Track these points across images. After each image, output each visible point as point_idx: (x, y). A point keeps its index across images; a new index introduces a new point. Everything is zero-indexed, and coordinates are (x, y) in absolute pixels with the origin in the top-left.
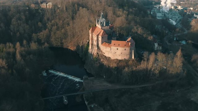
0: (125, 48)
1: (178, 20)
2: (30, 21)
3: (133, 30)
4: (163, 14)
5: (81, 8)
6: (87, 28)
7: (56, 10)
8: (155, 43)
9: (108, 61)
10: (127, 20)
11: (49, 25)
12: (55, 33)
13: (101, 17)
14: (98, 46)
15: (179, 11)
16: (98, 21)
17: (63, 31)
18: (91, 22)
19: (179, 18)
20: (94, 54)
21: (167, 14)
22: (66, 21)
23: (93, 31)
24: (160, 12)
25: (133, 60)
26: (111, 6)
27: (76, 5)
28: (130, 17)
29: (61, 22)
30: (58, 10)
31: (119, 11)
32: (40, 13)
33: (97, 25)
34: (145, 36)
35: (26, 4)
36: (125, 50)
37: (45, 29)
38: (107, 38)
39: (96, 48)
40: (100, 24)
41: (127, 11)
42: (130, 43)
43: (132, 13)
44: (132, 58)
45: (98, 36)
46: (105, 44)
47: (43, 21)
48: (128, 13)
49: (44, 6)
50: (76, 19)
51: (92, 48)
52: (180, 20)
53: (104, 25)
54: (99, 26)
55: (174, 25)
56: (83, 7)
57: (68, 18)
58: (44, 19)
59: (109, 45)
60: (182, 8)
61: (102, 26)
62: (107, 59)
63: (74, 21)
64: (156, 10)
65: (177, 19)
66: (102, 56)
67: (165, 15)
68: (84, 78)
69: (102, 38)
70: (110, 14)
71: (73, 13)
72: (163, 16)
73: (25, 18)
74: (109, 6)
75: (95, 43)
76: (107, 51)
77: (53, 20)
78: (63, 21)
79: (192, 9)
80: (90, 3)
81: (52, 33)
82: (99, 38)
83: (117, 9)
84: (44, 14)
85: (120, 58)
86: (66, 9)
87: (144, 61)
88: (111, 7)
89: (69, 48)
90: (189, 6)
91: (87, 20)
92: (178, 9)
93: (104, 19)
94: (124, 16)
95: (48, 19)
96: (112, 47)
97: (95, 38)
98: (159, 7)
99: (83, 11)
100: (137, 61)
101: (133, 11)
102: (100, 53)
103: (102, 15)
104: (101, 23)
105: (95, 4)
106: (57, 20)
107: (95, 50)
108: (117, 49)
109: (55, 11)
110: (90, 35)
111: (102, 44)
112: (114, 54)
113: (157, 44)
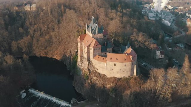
0: (125, 63)
1: (171, 21)
2: (9, 26)
3: (131, 37)
4: (156, 14)
5: (67, 10)
6: (75, 35)
7: (39, 12)
8: (157, 51)
9: (102, 80)
10: (122, 23)
11: (31, 30)
12: (38, 40)
13: (92, 22)
14: (89, 60)
15: (169, 10)
16: (88, 27)
17: (47, 37)
18: (79, 26)
19: (172, 18)
20: (85, 69)
21: (159, 14)
22: (51, 25)
23: (82, 40)
24: (152, 12)
25: (135, 78)
26: (103, 7)
27: (62, 7)
28: (125, 19)
29: (46, 26)
30: (42, 13)
31: (112, 12)
32: (21, 17)
33: (87, 32)
34: (146, 44)
35: (7, 7)
36: (125, 65)
37: (27, 36)
38: (100, 49)
39: (87, 63)
40: (91, 32)
41: (121, 12)
42: (131, 57)
43: (126, 14)
44: (133, 75)
45: (88, 47)
46: (98, 57)
47: (25, 25)
48: (123, 15)
49: (27, 8)
50: (62, 22)
51: (81, 62)
52: (174, 20)
53: (97, 33)
54: (89, 33)
55: (169, 26)
56: (70, 9)
57: (53, 22)
58: (25, 24)
59: (103, 59)
60: (173, 8)
61: (94, 33)
62: (102, 76)
63: (60, 25)
64: (147, 10)
65: (170, 19)
66: (94, 73)
67: (157, 15)
68: (72, 102)
69: (94, 49)
70: (102, 17)
71: (60, 16)
72: (156, 16)
73: (4, 23)
74: (100, 7)
75: (85, 56)
76: (101, 67)
77: (36, 24)
78: (48, 25)
79: (182, 8)
80: (78, 4)
81: (35, 40)
82: (90, 50)
83: (110, 11)
84: (26, 18)
85: (118, 76)
86: (51, 12)
87: (151, 79)
88: (102, 9)
89: (55, 57)
90: (178, 5)
91: (75, 24)
92: (168, 8)
93: (96, 25)
94: (119, 18)
95: (31, 24)
96: (107, 62)
97: (85, 50)
98: (150, 7)
99: (70, 14)
100: (141, 79)
101: (127, 12)
102: (92, 69)
103: (93, 19)
104: (92, 30)
105: (84, 4)
106: (41, 25)
107: (85, 65)
108: (115, 65)
109: (38, 14)
110: (79, 44)
111: (94, 57)
112: (111, 70)
113: (159, 52)
